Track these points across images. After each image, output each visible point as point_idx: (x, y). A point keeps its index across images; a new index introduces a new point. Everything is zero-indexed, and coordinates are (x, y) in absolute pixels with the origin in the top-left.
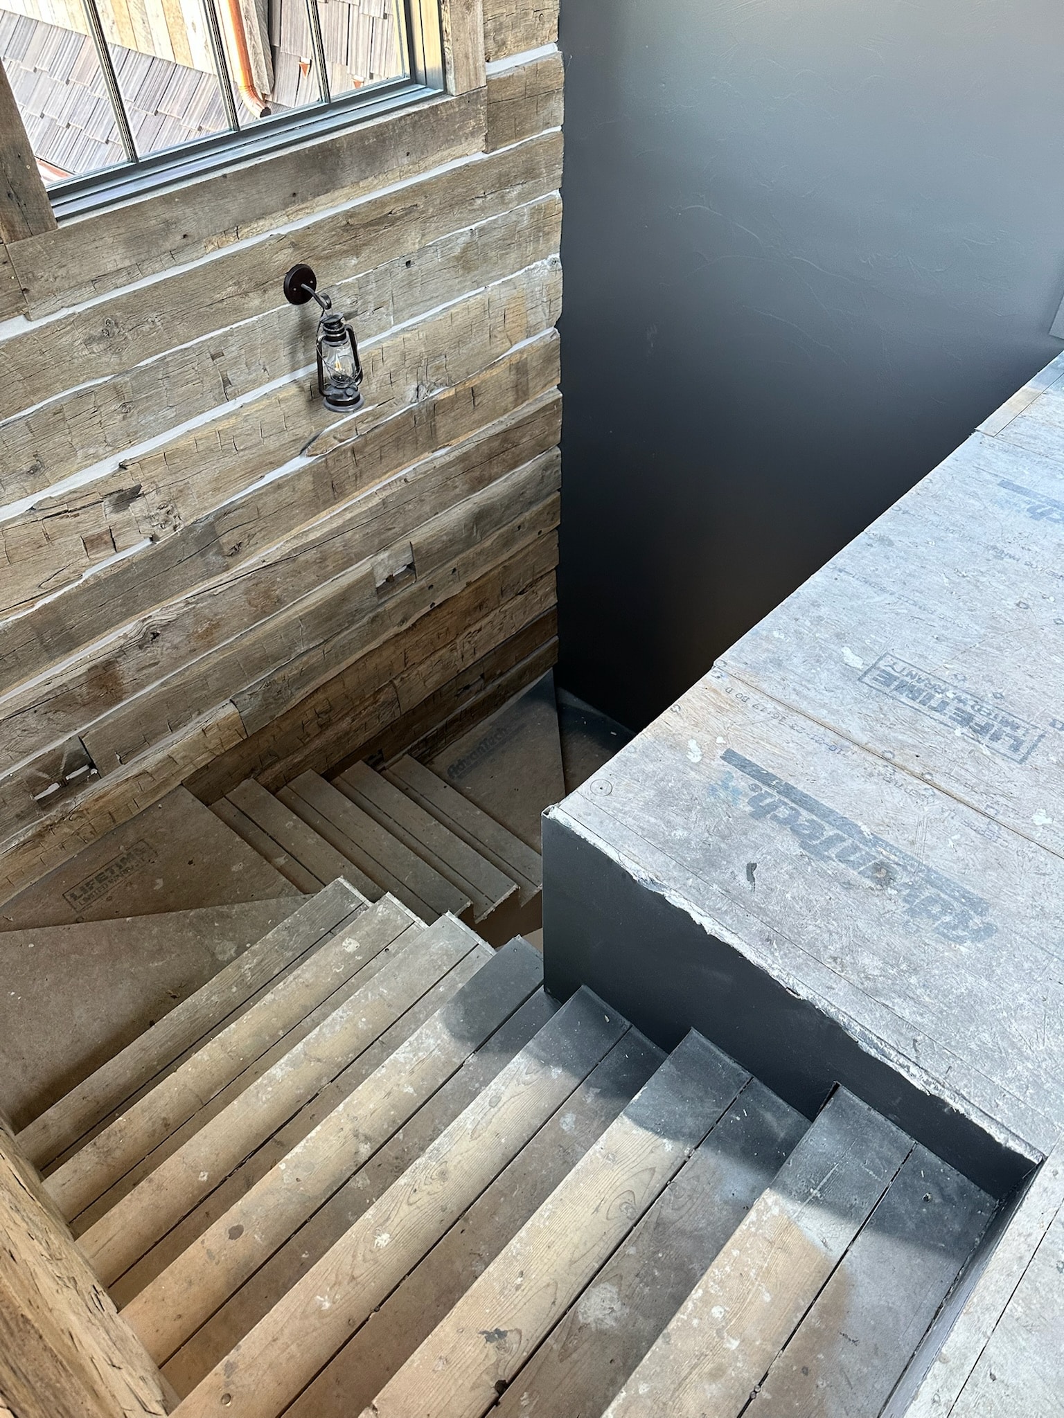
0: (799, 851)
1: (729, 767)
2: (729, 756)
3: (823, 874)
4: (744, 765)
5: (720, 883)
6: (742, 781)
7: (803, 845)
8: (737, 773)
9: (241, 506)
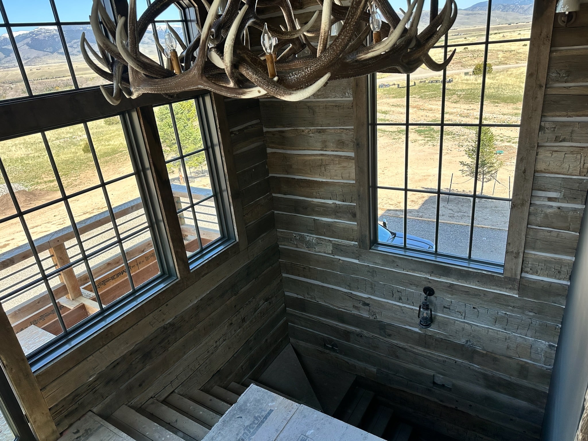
0: (246, 425)
1: (268, 411)
2: (271, 411)
3: (240, 429)
4: (269, 414)
5: (236, 413)
6: (264, 414)
7: (247, 426)
8: (266, 413)
9: (395, 327)
